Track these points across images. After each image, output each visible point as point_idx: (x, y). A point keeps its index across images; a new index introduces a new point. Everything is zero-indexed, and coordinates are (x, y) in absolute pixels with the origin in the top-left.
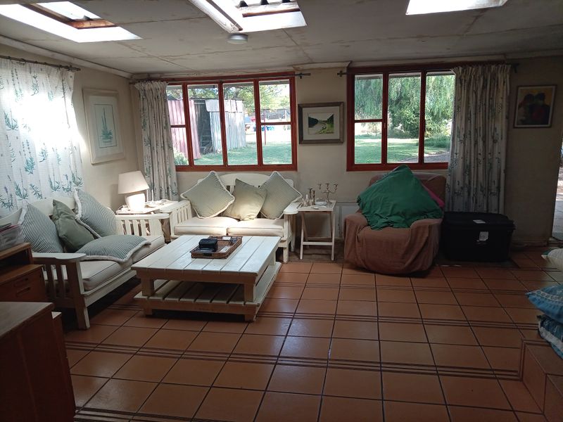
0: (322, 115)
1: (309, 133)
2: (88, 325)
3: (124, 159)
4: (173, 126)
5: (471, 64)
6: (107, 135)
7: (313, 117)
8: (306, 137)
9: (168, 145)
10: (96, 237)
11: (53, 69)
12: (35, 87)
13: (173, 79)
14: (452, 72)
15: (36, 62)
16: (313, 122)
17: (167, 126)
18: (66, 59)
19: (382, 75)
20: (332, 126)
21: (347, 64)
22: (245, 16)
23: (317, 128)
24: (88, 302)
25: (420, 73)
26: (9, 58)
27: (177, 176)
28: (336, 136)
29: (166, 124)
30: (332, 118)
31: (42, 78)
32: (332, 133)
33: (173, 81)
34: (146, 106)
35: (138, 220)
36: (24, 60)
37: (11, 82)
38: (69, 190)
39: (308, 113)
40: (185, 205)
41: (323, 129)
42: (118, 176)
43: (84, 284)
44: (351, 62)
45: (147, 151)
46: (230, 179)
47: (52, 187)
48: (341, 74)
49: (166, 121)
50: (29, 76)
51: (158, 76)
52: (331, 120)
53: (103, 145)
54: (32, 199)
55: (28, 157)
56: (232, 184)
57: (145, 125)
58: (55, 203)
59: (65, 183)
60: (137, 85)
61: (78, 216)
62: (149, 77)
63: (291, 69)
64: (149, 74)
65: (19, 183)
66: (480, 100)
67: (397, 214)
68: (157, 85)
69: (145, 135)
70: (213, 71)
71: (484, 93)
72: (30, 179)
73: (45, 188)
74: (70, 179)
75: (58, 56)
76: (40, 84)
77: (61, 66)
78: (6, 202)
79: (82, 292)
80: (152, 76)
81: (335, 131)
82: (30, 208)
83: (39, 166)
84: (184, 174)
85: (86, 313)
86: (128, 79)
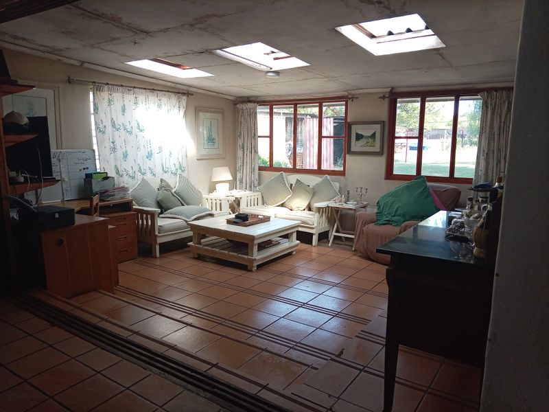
0: (366, 131)
1: (356, 146)
2: (158, 255)
3: (224, 158)
4: (259, 137)
5: (496, 89)
6: (211, 140)
7: (360, 133)
8: (353, 149)
9: (254, 149)
10: (183, 205)
11: (173, 94)
12: (159, 106)
13: (264, 102)
14: (479, 97)
15: (162, 91)
16: (359, 137)
17: (254, 136)
18: (184, 88)
19: (419, 99)
20: (374, 141)
21: (389, 90)
22: (275, 59)
23: (363, 142)
24: (160, 240)
25: (454, 98)
26: (145, 89)
27: (259, 175)
28: (377, 149)
29: (255, 135)
30: (375, 133)
31: (164, 100)
32: (374, 146)
33: (262, 102)
34: (243, 122)
35: (220, 200)
36: (154, 90)
37: (144, 103)
38: (175, 174)
39: (356, 129)
40: (258, 195)
41: (367, 143)
42: (212, 170)
43: (159, 229)
44: (393, 88)
45: (240, 153)
46: (293, 178)
47: (163, 170)
48: (384, 97)
49: (254, 132)
50: (156, 99)
51: (254, 99)
52: (373, 136)
53: (206, 146)
54: (148, 177)
55: (149, 150)
56: (294, 182)
57: (240, 135)
58: (162, 180)
59: (174, 169)
60: (238, 106)
61: (173, 191)
62: (248, 100)
63: (346, 93)
64: (248, 97)
65: (141, 165)
66: (504, 123)
67: (399, 216)
68: (250, 105)
69: (240, 142)
70: (290, 95)
71: (509, 115)
72: (149, 163)
73: (159, 171)
74: (177, 167)
75: (178, 86)
76: (163, 104)
77: (179, 93)
78: (131, 175)
79: (157, 233)
80: (251, 99)
81: (376, 145)
82: (143, 180)
83: (156, 156)
84: (264, 173)
85: (158, 247)
86: (233, 101)
